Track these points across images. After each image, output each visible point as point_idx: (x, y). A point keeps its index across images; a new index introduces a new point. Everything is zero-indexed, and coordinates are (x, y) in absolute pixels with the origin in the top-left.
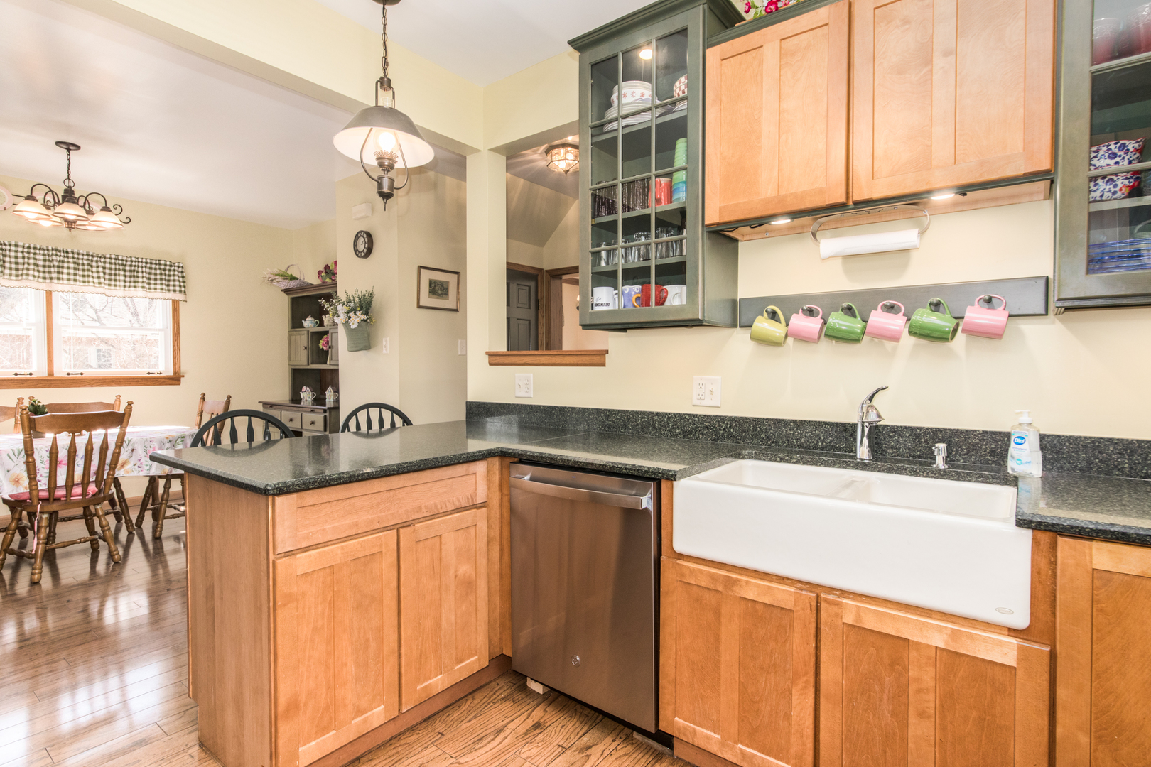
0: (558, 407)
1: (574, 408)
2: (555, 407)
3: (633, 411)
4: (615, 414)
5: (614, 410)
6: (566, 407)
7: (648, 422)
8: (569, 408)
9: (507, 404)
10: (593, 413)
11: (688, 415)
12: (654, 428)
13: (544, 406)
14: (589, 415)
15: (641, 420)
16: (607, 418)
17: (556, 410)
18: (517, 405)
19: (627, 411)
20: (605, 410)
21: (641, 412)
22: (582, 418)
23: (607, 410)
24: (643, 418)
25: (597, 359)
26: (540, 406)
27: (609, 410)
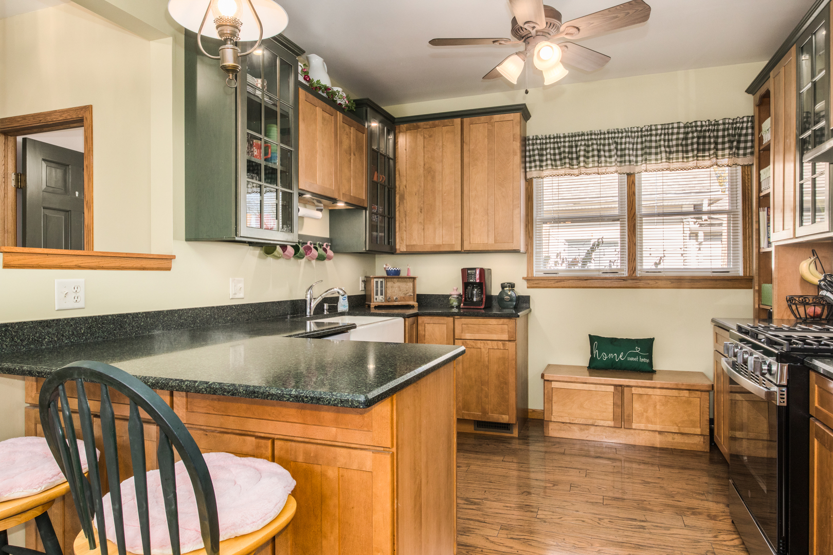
0: (130, 314)
1: (149, 312)
2: (127, 314)
3: (200, 308)
4: (187, 313)
5: (185, 309)
6: (139, 313)
7: (210, 315)
8: (143, 313)
9: (53, 320)
10: (167, 315)
11: (234, 305)
12: (215, 319)
13: (112, 316)
14: (164, 317)
15: (206, 314)
16: (180, 317)
17: (128, 318)
18: (73, 319)
19: (196, 309)
20: (178, 310)
21: (206, 308)
22: (157, 321)
23: (180, 310)
24: (207, 312)
25: (164, 264)
26: (107, 316)
27: (182, 310)
